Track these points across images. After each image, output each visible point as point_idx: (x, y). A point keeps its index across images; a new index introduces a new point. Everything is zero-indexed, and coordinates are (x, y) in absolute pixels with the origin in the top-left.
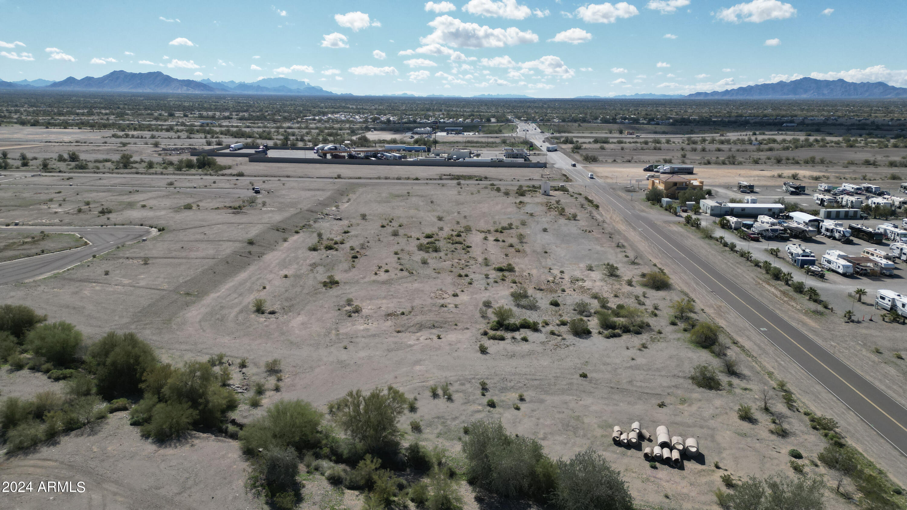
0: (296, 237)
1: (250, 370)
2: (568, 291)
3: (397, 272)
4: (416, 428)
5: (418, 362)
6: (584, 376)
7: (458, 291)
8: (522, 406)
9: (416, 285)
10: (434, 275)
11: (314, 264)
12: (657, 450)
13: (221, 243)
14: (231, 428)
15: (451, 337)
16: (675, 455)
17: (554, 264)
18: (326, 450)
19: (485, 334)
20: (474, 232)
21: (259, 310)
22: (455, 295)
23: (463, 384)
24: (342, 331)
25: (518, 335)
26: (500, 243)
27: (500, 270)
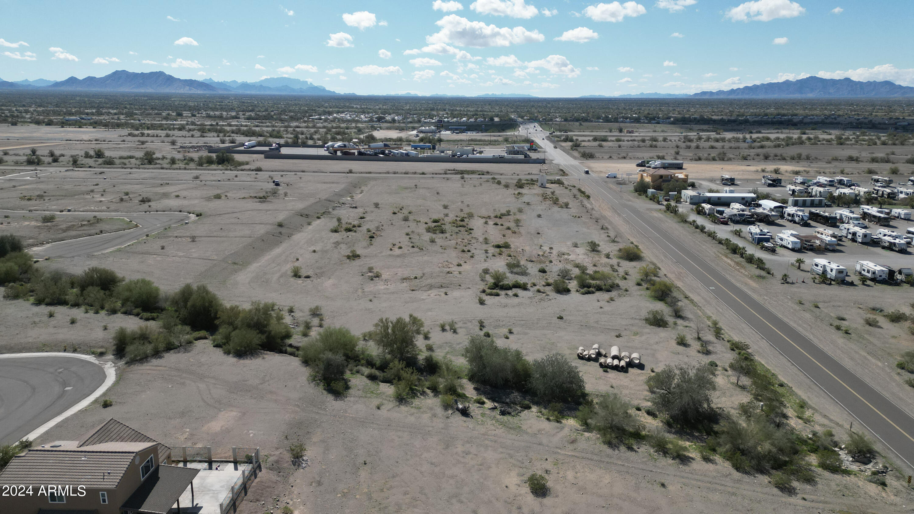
0: (318, 221)
1: (297, 314)
2: (554, 262)
3: (409, 248)
4: (430, 348)
5: (430, 310)
6: (561, 318)
7: (462, 263)
8: (511, 336)
9: (426, 258)
10: (440, 250)
11: (337, 242)
12: (609, 360)
13: (255, 225)
14: (289, 349)
15: (455, 294)
16: (623, 363)
17: (545, 243)
18: (363, 362)
19: (484, 291)
20: (476, 218)
21: (296, 275)
22: (460, 265)
23: (465, 323)
24: (366, 290)
25: (510, 292)
26: (499, 227)
27: (498, 246)
